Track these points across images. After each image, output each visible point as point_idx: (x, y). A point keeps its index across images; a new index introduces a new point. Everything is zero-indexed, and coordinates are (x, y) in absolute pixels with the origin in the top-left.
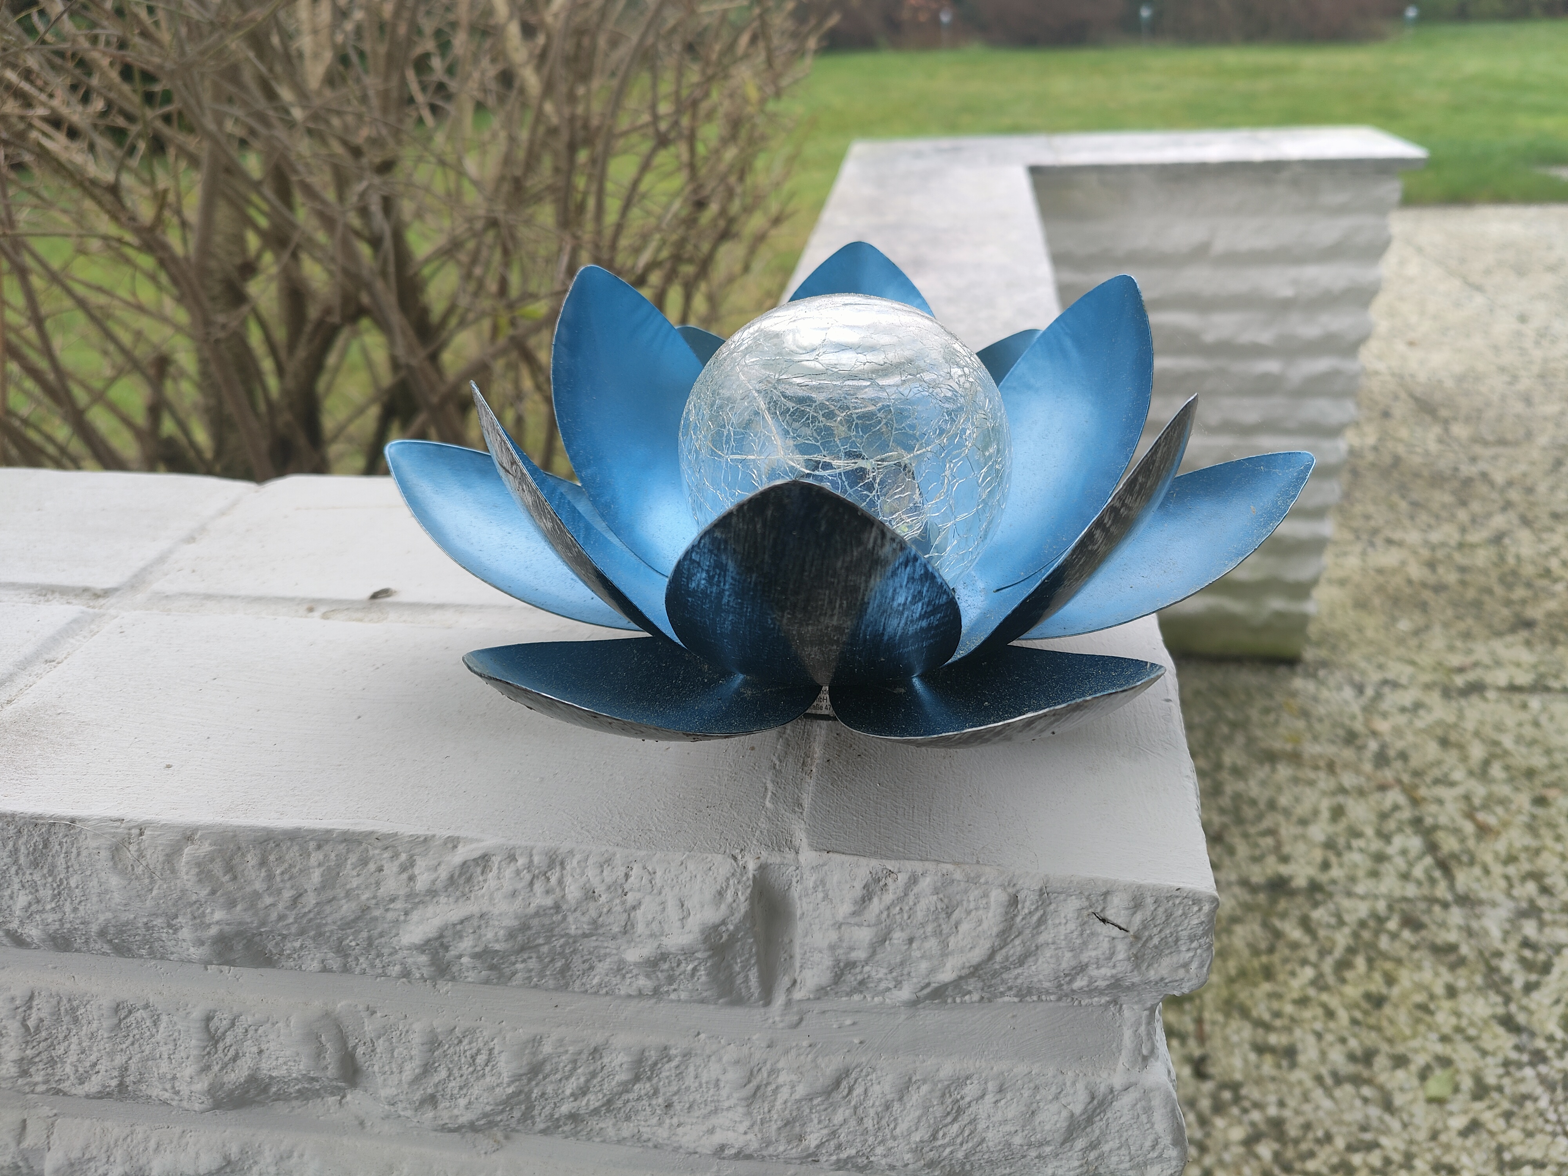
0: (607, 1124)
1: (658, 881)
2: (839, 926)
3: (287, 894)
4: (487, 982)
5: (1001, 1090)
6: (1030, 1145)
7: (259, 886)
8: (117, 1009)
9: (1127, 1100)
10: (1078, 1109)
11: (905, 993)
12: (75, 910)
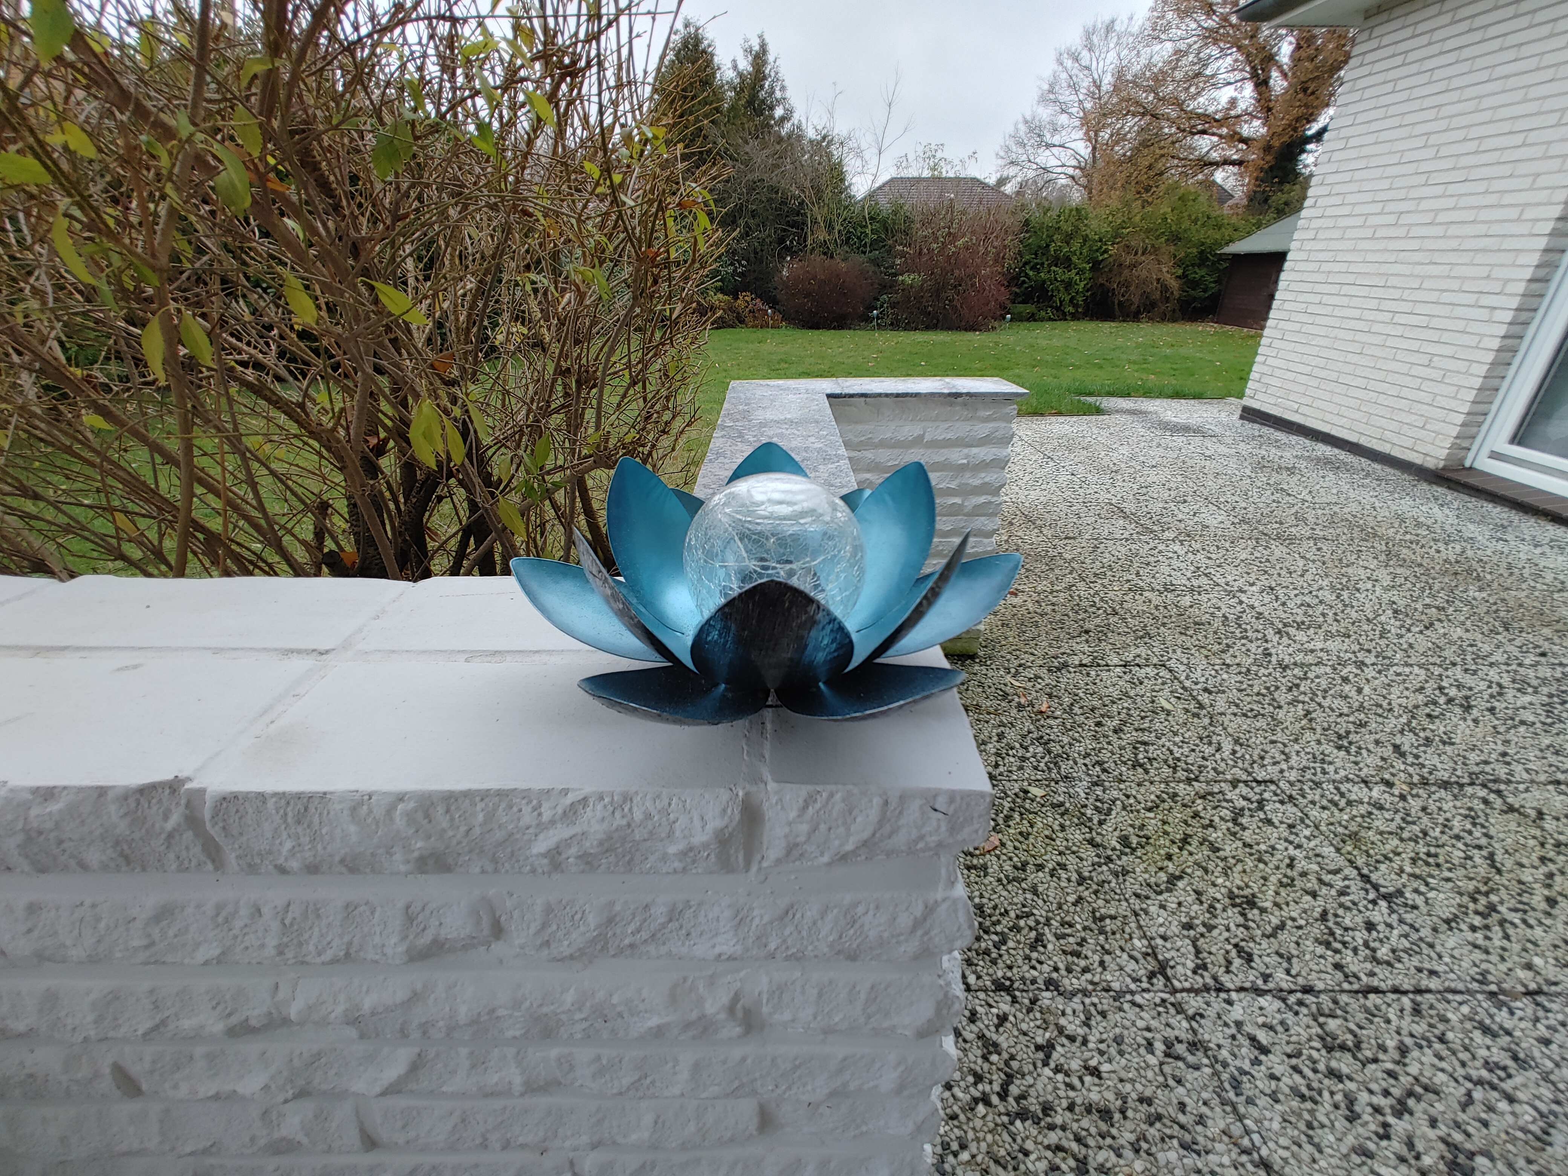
0: (652, 949)
1: (688, 806)
2: (790, 824)
3: (463, 829)
4: (583, 872)
5: (877, 908)
6: (893, 936)
7: (445, 825)
8: (347, 906)
9: (944, 906)
10: (918, 914)
11: (826, 859)
12: (325, 848)
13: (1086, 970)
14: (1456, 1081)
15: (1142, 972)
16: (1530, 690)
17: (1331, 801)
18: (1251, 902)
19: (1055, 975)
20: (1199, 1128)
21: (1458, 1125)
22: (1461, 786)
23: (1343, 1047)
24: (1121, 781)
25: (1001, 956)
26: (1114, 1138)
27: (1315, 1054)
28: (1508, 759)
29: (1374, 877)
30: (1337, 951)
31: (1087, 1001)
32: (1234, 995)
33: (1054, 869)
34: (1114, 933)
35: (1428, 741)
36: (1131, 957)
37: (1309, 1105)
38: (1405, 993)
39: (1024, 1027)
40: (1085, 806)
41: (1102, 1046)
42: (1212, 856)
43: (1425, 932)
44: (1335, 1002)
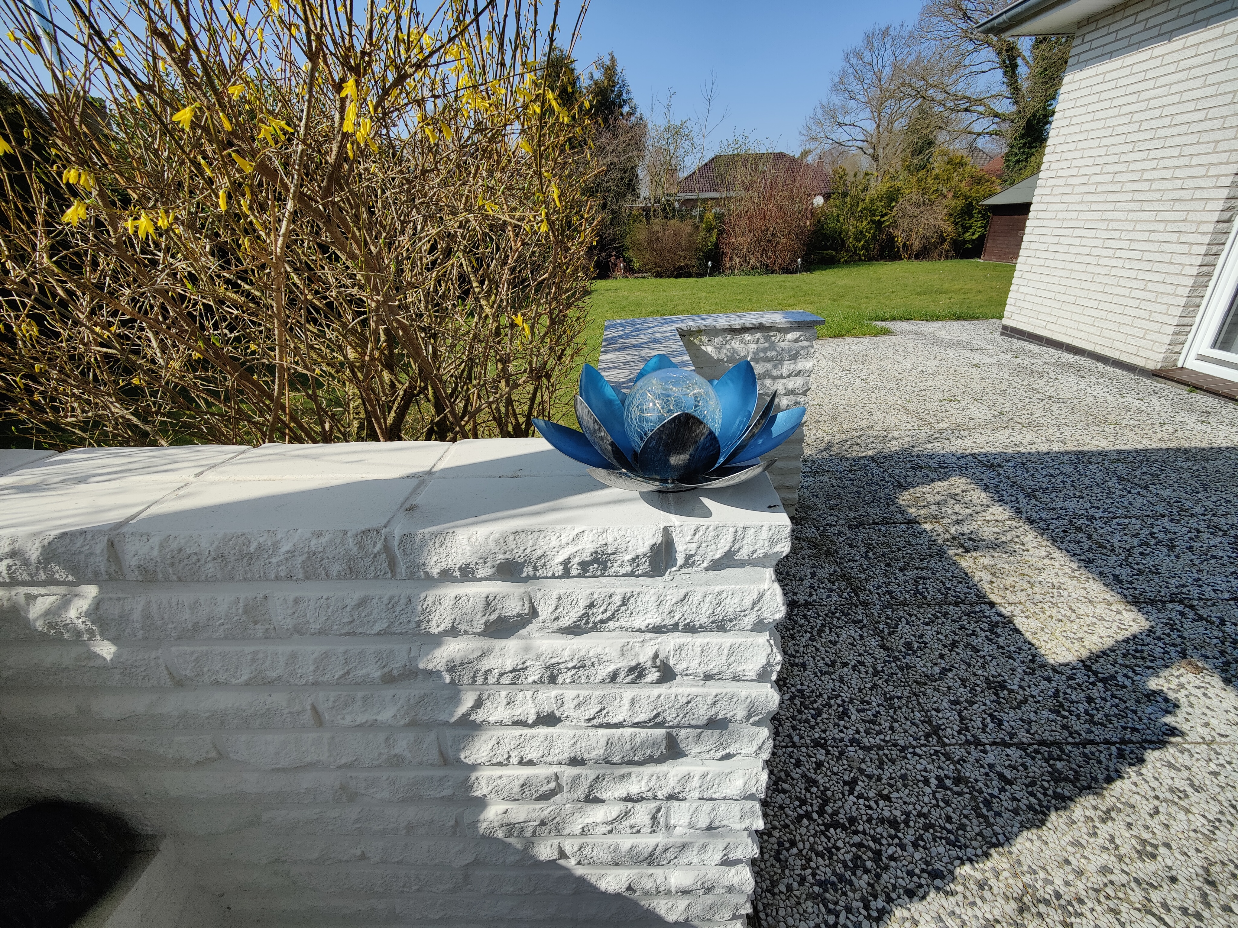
1: (635, 533)
2: (687, 544)
3: (522, 549)
4: (579, 576)
5: (733, 594)
6: (742, 611)
8: (455, 598)
10: (755, 598)
12: (452, 559)
13: (879, 733)
14: (1147, 800)
15: (921, 733)
16: (1221, 533)
17: (1065, 616)
18: (1003, 686)
19: (857, 736)
20: (961, 832)
21: (1147, 828)
22: (1164, 603)
23: (1066, 779)
24: (904, 605)
25: (817, 724)
26: (900, 839)
27: (1046, 784)
28: (1200, 583)
29: (1094, 667)
30: (1064, 717)
31: (881, 753)
32: (988, 747)
33: (855, 665)
34: (900, 708)
35: (1140, 572)
36: (913, 724)
37: (1040, 817)
38: (1113, 744)
39: (835, 770)
40: (879, 622)
41: (891, 782)
42: (974, 655)
43: (1131, 704)
44: (1062, 751)
